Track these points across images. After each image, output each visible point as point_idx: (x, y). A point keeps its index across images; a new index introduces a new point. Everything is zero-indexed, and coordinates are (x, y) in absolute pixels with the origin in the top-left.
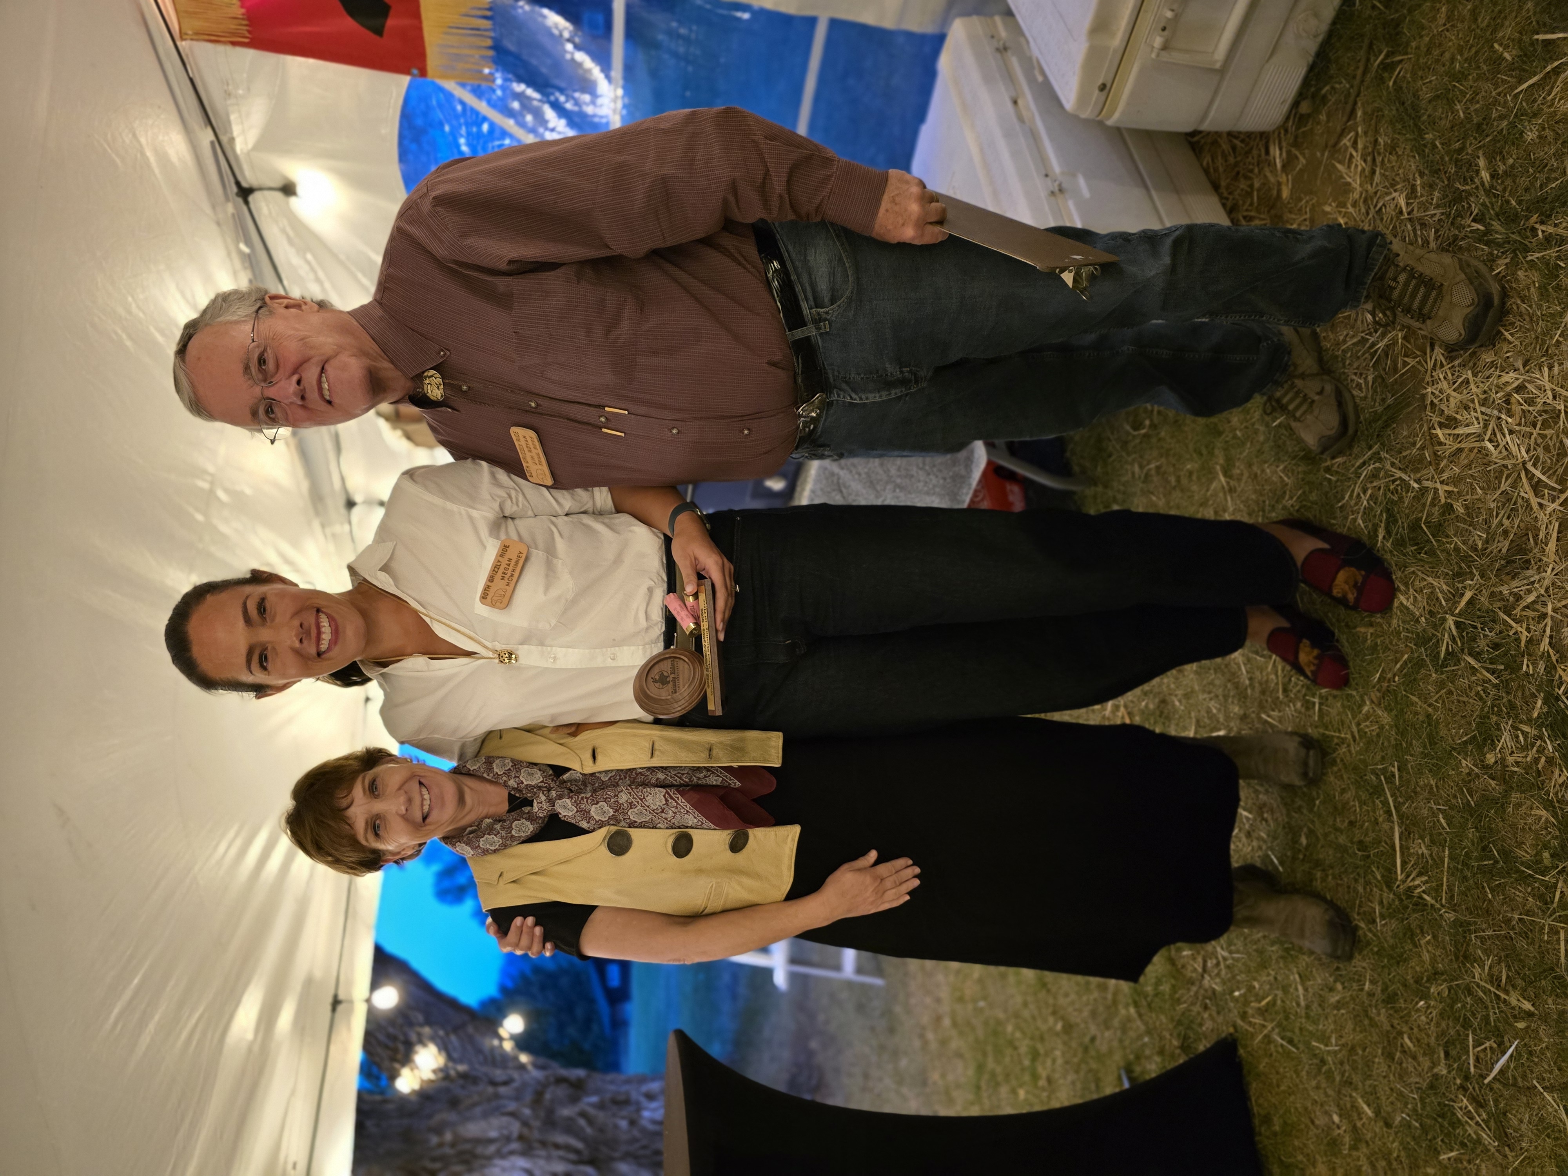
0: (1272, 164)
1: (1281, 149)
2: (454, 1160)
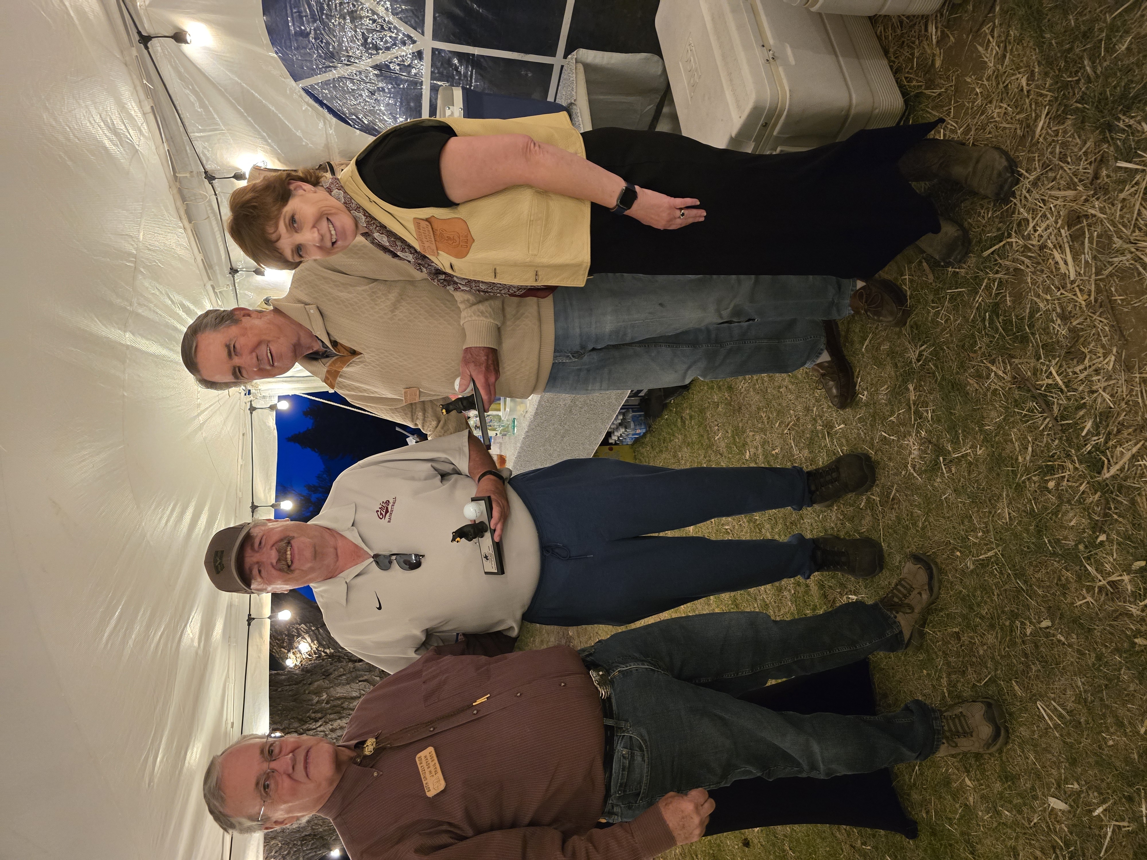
0: (928, 38)
1: (936, 28)
2: (329, 711)
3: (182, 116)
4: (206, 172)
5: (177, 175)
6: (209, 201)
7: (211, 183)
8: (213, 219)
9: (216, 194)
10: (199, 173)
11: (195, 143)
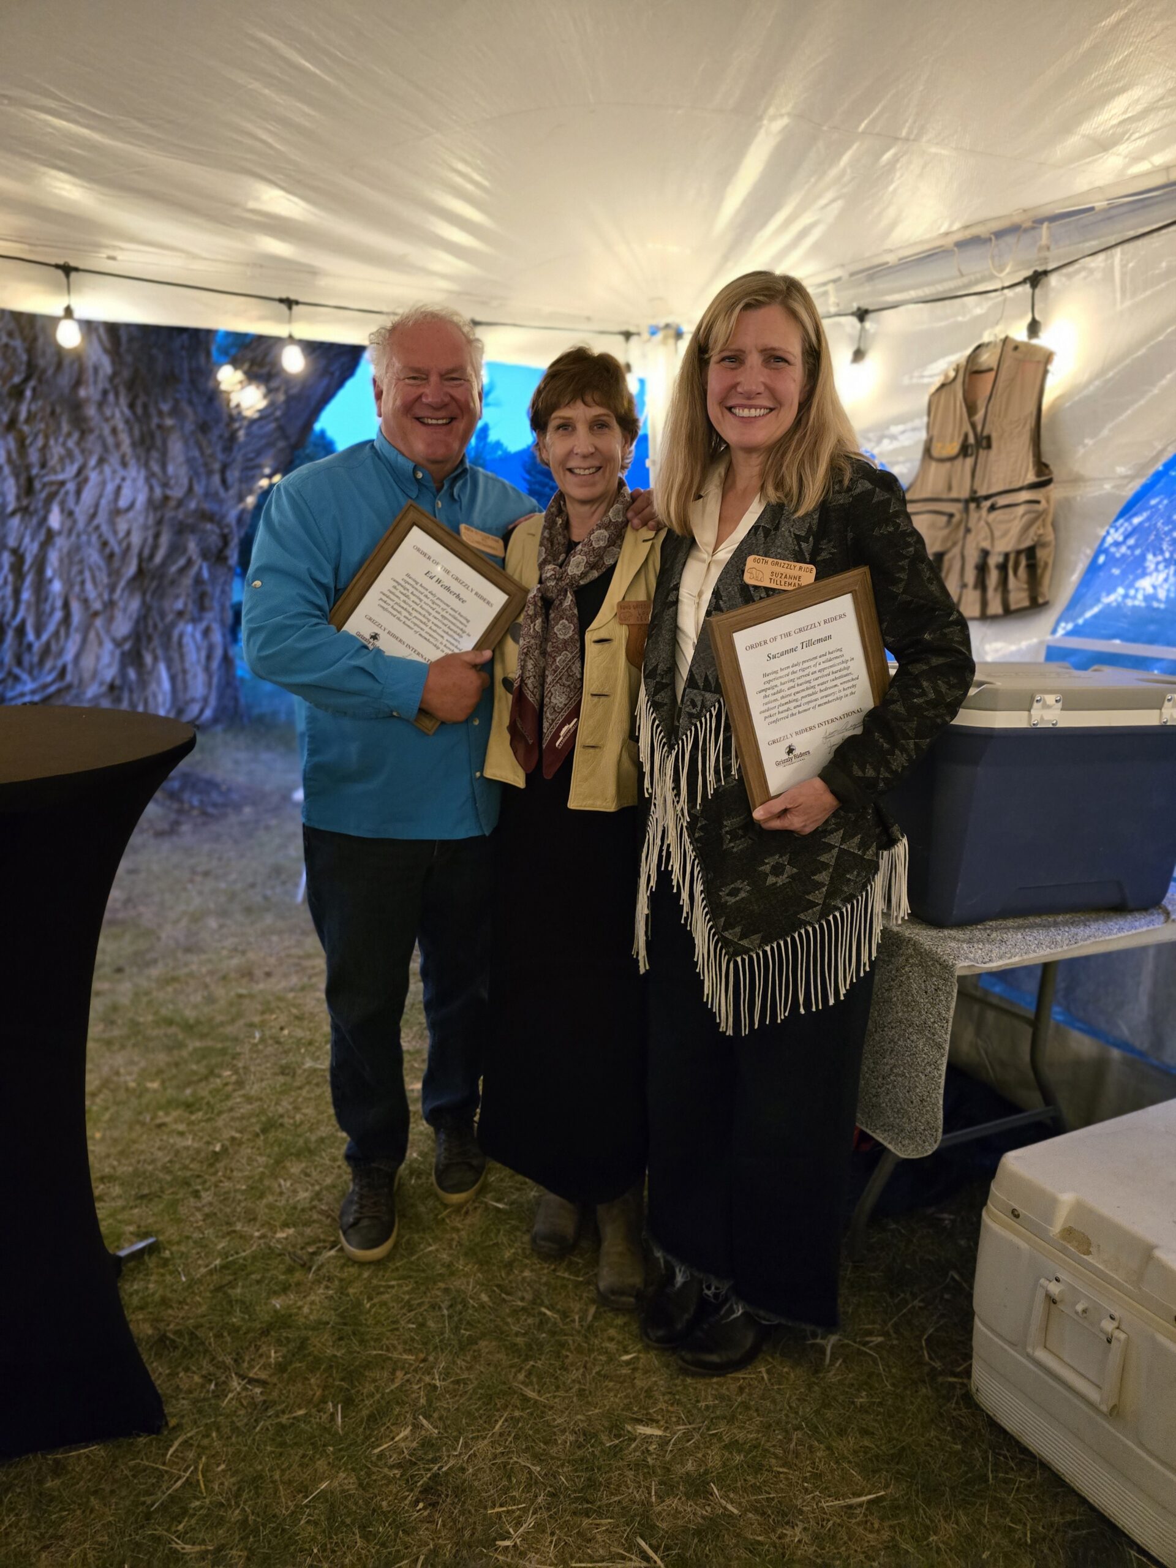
2: (145, 428)
3: (1155, 234)
4: (1045, 273)
5: (1045, 225)
6: (992, 277)
7: (1024, 281)
8: (959, 282)
9: (1003, 288)
10: (1046, 260)
11: (1101, 257)
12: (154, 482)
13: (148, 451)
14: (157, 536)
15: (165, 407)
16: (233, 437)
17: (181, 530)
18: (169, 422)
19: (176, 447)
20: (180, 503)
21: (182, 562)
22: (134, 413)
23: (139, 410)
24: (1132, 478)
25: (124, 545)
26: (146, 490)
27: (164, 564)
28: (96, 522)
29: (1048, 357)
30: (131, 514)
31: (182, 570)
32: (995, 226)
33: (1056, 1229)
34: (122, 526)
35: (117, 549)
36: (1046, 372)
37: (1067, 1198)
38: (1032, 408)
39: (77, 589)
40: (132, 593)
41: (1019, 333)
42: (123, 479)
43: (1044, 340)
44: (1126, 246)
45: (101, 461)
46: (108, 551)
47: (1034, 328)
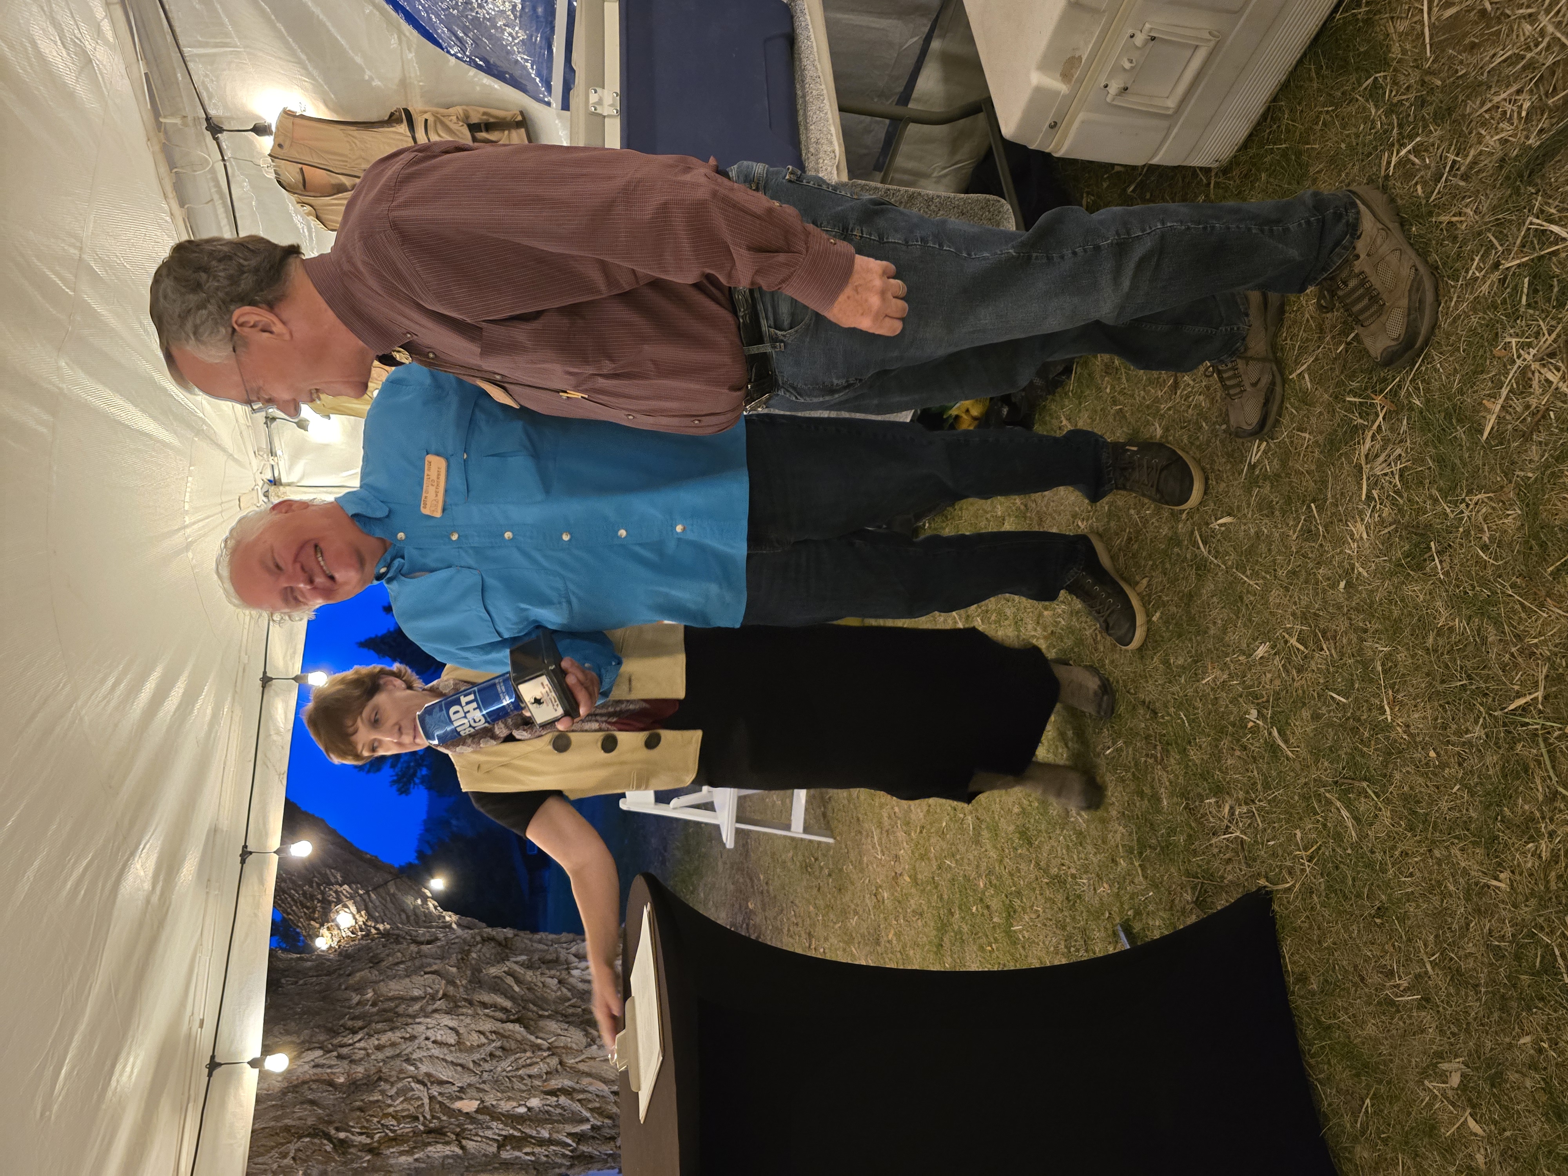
2: (376, 1018)
3: (170, 15)
4: (208, 119)
5: (161, 120)
6: (213, 171)
7: (216, 139)
8: (218, 203)
9: (223, 160)
10: (196, 119)
11: (191, 65)
12: (430, 1008)
13: (398, 1015)
14: (484, 1005)
15: (356, 998)
16: (385, 935)
17: (477, 981)
18: (370, 994)
19: (395, 988)
20: (451, 982)
21: (510, 980)
22: (361, 1029)
23: (360, 1023)
24: (400, 33)
25: (494, 1037)
26: (436, 1015)
27: (512, 998)
28: (471, 1065)
29: (287, 114)
30: (462, 1030)
31: (518, 981)
32: (164, 169)
33: (1062, 88)
34: (475, 1039)
35: (499, 1044)
36: (302, 117)
37: (1036, 78)
38: (337, 130)
39: (537, 1083)
40: (541, 1030)
41: (266, 143)
42: (427, 1039)
43: (271, 119)
44: (181, 42)
45: (408, 1060)
46: (499, 1053)
47: (260, 130)
